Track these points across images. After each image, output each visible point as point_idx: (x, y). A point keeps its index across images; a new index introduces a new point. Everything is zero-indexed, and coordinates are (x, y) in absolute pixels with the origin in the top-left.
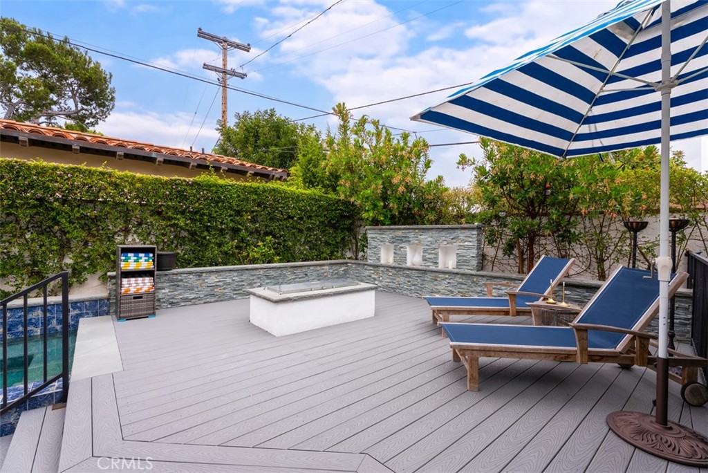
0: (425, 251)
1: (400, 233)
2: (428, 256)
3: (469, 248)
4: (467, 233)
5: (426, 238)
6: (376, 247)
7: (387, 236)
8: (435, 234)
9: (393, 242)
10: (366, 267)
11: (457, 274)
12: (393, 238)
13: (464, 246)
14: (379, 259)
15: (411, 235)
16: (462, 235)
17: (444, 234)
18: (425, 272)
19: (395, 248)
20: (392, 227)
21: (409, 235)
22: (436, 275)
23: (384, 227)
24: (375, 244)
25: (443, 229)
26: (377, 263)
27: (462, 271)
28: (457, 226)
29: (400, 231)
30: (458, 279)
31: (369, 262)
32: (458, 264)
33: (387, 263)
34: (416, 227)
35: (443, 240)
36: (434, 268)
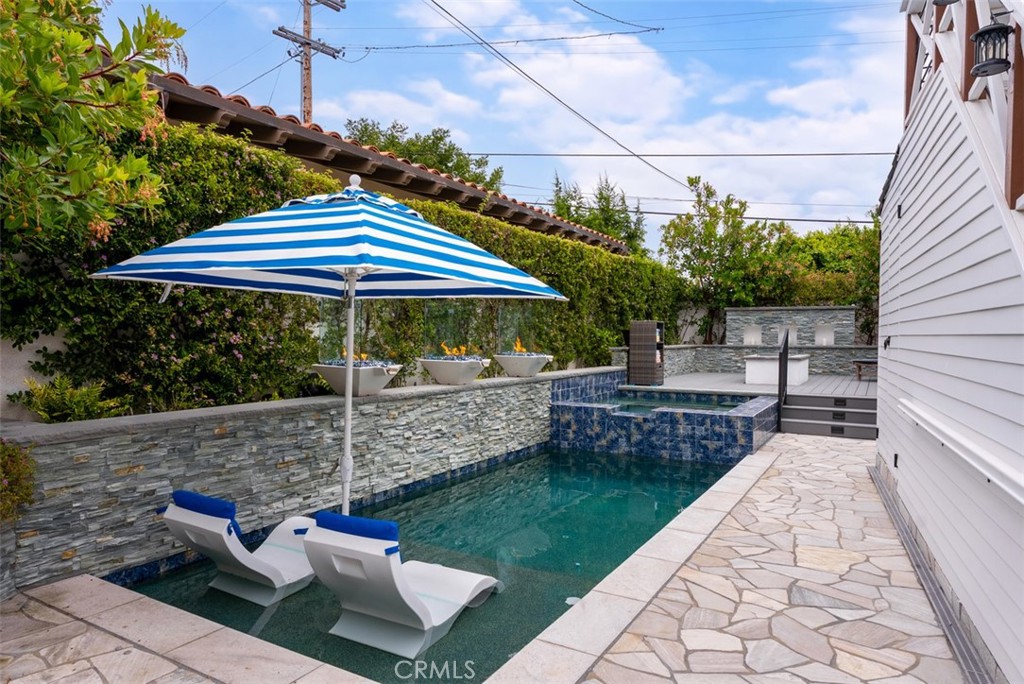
0: (799, 330)
1: (770, 314)
2: (803, 335)
3: (847, 326)
4: (846, 313)
5: (801, 318)
6: (737, 329)
7: (753, 317)
8: (812, 315)
9: (761, 323)
10: (723, 350)
11: (836, 349)
12: (761, 319)
13: (842, 324)
14: (742, 341)
15: (784, 316)
16: (840, 316)
17: (821, 314)
18: (800, 350)
19: (764, 328)
20: (761, 308)
21: (781, 316)
22: (814, 351)
23: (751, 308)
24: (736, 325)
25: (821, 310)
26: (740, 345)
27: (840, 346)
28: (837, 307)
29: (770, 312)
30: (836, 353)
31: (728, 344)
32: (836, 340)
33: (753, 344)
34: (789, 308)
35: (820, 320)
36: (810, 345)
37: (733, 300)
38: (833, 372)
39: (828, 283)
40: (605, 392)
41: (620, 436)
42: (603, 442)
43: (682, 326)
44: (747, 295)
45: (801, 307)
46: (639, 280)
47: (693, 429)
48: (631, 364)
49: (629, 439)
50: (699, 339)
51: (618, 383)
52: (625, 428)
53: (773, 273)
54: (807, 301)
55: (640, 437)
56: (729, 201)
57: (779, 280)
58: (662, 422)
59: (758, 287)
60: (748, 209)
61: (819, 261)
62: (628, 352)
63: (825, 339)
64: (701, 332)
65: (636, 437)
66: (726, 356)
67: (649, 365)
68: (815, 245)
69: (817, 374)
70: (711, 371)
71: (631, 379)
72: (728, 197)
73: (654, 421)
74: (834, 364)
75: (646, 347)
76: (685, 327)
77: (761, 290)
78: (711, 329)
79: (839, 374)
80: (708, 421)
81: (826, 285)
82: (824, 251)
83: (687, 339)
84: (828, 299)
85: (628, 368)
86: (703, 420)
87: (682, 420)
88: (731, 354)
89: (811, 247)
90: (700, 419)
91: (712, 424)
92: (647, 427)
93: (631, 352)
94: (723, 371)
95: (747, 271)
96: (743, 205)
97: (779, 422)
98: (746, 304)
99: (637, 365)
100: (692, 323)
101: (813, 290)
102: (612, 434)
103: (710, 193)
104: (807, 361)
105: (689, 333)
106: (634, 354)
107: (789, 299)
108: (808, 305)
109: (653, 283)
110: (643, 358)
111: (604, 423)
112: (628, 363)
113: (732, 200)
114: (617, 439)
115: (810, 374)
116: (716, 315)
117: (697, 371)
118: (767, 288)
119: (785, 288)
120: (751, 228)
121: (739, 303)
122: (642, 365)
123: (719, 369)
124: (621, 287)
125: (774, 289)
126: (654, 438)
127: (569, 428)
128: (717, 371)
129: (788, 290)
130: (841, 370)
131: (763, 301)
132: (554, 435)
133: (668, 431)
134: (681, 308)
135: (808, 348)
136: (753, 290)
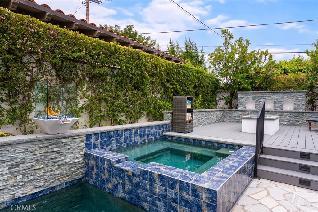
0: (275, 103)
1: (259, 95)
2: (277, 105)
3: (301, 101)
4: (300, 94)
5: (276, 97)
6: (243, 102)
7: (251, 96)
8: (282, 95)
9: (255, 99)
10: (236, 112)
11: (295, 112)
12: (255, 97)
13: (298, 100)
14: (245, 107)
15: (267, 96)
16: (297, 95)
17: (287, 94)
18: (275, 113)
19: (256, 102)
20: (255, 92)
21: (265, 95)
22: (282, 113)
23: (250, 92)
24: (243, 100)
25: (287, 92)
26: (244, 109)
27: (297, 111)
28: (295, 91)
29: (259, 94)
30: (294, 114)
31: (239, 109)
32: (295, 108)
33: (251, 109)
34: (270, 91)
35: (286, 97)
36: (280, 110)
37: (241, 88)
38: (293, 124)
39: (290, 80)
40: (150, 137)
41: (119, 183)
42: (110, 186)
43: (219, 100)
44: (248, 85)
45: (276, 91)
46: (187, 77)
47: (166, 190)
48: (174, 121)
49: (124, 188)
50: (226, 107)
51: (163, 131)
52: (122, 178)
53: (262, 75)
54: (280, 88)
55: (130, 187)
56: (240, 40)
57: (265, 78)
58: (144, 179)
59: (254, 82)
60: (250, 45)
61: (285, 72)
62: (172, 113)
63: (289, 107)
64: (226, 103)
65: (128, 187)
66: (237, 115)
67: (182, 121)
68: (283, 66)
69: (284, 125)
70: (230, 122)
71: (174, 129)
72: (240, 38)
73: (139, 176)
74: (294, 120)
75: (181, 111)
76: (220, 101)
77: (256, 83)
78: (232, 101)
79: (296, 125)
80: (177, 186)
81: (289, 81)
82: (287, 68)
83: (221, 106)
84: (290, 88)
85: (172, 122)
86: (173, 184)
87: (157, 180)
88: (240, 113)
89: (281, 67)
90: (171, 182)
91: (180, 189)
92: (135, 180)
93: (174, 113)
94: (236, 122)
95: (248, 74)
96: (248, 42)
97: (255, 170)
98: (248, 90)
99: (176, 121)
100: (223, 99)
101: (282, 83)
102: (114, 181)
103: (231, 37)
104: (279, 119)
105: (222, 103)
106: (175, 115)
107: (270, 87)
108: (280, 90)
109: (198, 79)
110: (179, 117)
111: (110, 172)
112: (172, 119)
113: (242, 39)
114: (117, 185)
115: (280, 125)
116: (233, 95)
117: (223, 121)
118: (258, 82)
119: (267, 82)
120: (251, 54)
121: (243, 90)
122: (179, 121)
123: (234, 121)
124: (175, 79)
125: (262, 83)
126: (139, 191)
127: (93, 170)
128: (233, 122)
129: (269, 83)
130: (298, 123)
131: (257, 88)
132: (87, 174)
133: (148, 187)
134: (218, 92)
135: (280, 112)
136: (251, 83)
